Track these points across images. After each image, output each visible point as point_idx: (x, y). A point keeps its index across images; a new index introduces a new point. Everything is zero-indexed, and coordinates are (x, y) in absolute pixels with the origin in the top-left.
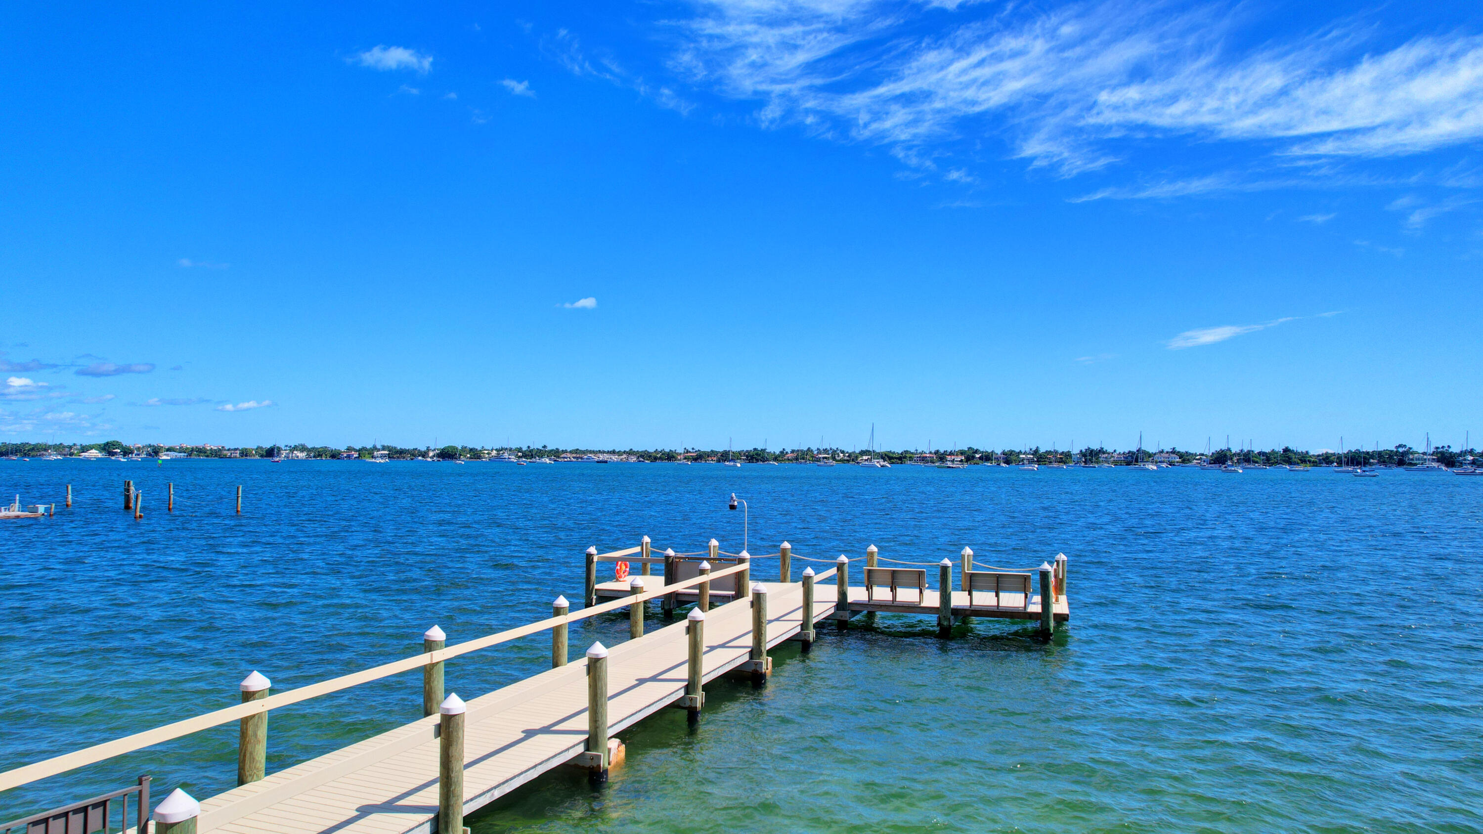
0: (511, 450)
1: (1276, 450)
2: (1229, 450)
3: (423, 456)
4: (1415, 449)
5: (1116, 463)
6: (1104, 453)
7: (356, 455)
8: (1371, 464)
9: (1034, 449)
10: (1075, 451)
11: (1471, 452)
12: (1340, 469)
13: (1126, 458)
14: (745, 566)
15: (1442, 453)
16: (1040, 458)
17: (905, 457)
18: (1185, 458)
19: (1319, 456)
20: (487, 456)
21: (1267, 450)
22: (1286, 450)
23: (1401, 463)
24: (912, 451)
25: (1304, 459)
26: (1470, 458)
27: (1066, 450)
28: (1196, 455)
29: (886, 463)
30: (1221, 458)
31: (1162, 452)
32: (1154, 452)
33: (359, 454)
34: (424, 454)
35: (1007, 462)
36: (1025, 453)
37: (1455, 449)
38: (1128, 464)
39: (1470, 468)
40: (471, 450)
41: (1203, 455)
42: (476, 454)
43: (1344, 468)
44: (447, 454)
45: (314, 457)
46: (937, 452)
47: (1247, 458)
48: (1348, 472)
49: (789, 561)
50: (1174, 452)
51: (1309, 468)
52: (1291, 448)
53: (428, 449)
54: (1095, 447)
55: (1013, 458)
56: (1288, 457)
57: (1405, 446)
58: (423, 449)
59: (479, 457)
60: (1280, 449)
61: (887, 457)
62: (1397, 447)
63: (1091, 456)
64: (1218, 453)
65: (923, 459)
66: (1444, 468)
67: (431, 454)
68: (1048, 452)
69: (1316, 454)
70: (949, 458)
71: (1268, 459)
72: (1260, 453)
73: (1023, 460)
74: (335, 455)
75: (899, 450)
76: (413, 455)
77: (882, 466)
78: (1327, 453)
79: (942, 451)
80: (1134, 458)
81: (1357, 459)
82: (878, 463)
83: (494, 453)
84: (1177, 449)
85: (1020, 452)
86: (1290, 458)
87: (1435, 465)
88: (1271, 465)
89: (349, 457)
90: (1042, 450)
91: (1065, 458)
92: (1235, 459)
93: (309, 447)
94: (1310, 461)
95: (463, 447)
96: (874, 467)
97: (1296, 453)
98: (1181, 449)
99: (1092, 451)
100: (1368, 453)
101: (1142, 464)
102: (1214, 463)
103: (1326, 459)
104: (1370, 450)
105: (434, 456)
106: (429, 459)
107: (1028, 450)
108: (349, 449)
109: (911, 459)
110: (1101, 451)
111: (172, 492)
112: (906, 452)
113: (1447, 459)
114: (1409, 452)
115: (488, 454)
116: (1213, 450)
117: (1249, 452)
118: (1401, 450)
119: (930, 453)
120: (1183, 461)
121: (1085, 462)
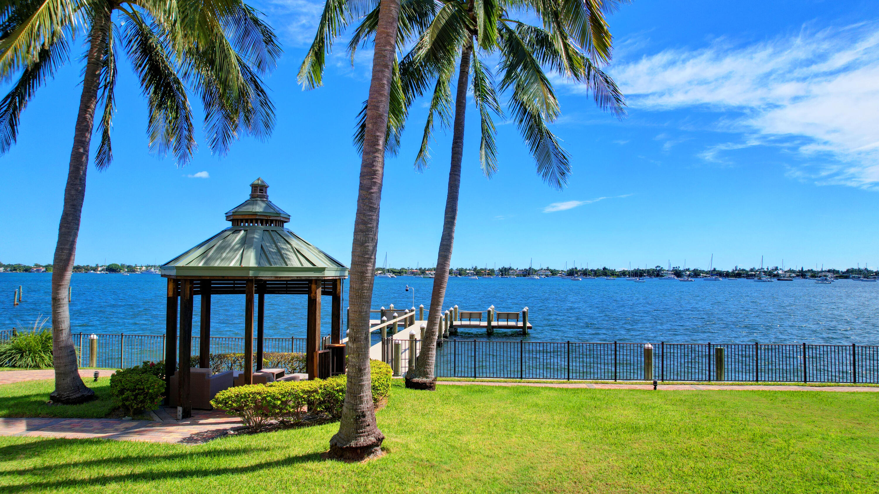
0: (155, 266)
1: (600, 268)
2: (576, 268)
3: (94, 270)
4: (664, 268)
5: (518, 275)
6: (512, 270)
7: (44, 270)
8: (645, 276)
9: (474, 267)
10: (496, 269)
11: (688, 270)
12: (629, 279)
13: (523, 273)
14: (414, 313)
15: (676, 270)
16: (478, 272)
17: (402, 272)
18: (554, 273)
19: (620, 272)
20: (139, 270)
21: (595, 269)
22: (604, 269)
23: (658, 275)
24: (406, 268)
25: (613, 273)
26: (688, 273)
27: (491, 268)
28: (559, 271)
29: (394, 275)
30: (572, 273)
31: (542, 269)
32: (538, 269)
33: (46, 269)
34: (95, 269)
35: (460, 275)
36: (469, 270)
37: (681, 269)
38: (524, 276)
39: (686, 278)
40: (128, 266)
41: (563, 271)
42: (131, 269)
43: (631, 278)
44: (111, 269)
45: (11, 271)
46: (420, 269)
47: (585, 273)
48: (633, 280)
49: (423, 312)
50: (548, 269)
51: (615, 278)
52: (606, 267)
53: (97, 266)
54: (507, 266)
55: (463, 272)
56: (605, 273)
57: (660, 267)
58: (94, 265)
59: (134, 271)
60: (601, 268)
61: (393, 271)
62: (656, 267)
63: (505, 272)
64: (571, 270)
65: (413, 273)
66: (676, 278)
67: (100, 269)
68: (482, 269)
69: (619, 271)
70: (427, 272)
71: (596, 273)
72: (592, 270)
73: (468, 273)
74: (27, 270)
75: (398, 267)
76: (87, 270)
77: (392, 277)
78: (624, 270)
79: (423, 268)
80: (527, 273)
81: (638, 274)
82: (389, 275)
83: (144, 268)
84: (550, 268)
85: (466, 269)
86: (606, 273)
87: (673, 276)
88: (597, 276)
89: (38, 271)
90: (479, 268)
91: (491, 272)
92: (579, 273)
93: (6, 264)
94: (616, 275)
95: (121, 265)
96: (387, 277)
97: (609, 270)
98: (552, 268)
99: (505, 269)
100: (643, 270)
101: (532, 276)
102: (569, 275)
103: (623, 274)
104: (644, 269)
105: (102, 270)
106: (99, 272)
107: (471, 268)
108: (37, 266)
109: (406, 273)
110: (510, 269)
111: (21, 291)
112: (403, 269)
113: (678, 273)
114: (662, 270)
115: (140, 269)
116: (568, 269)
117: (586, 269)
118: (658, 269)
119: (416, 269)
120: (553, 275)
121: (502, 275)
